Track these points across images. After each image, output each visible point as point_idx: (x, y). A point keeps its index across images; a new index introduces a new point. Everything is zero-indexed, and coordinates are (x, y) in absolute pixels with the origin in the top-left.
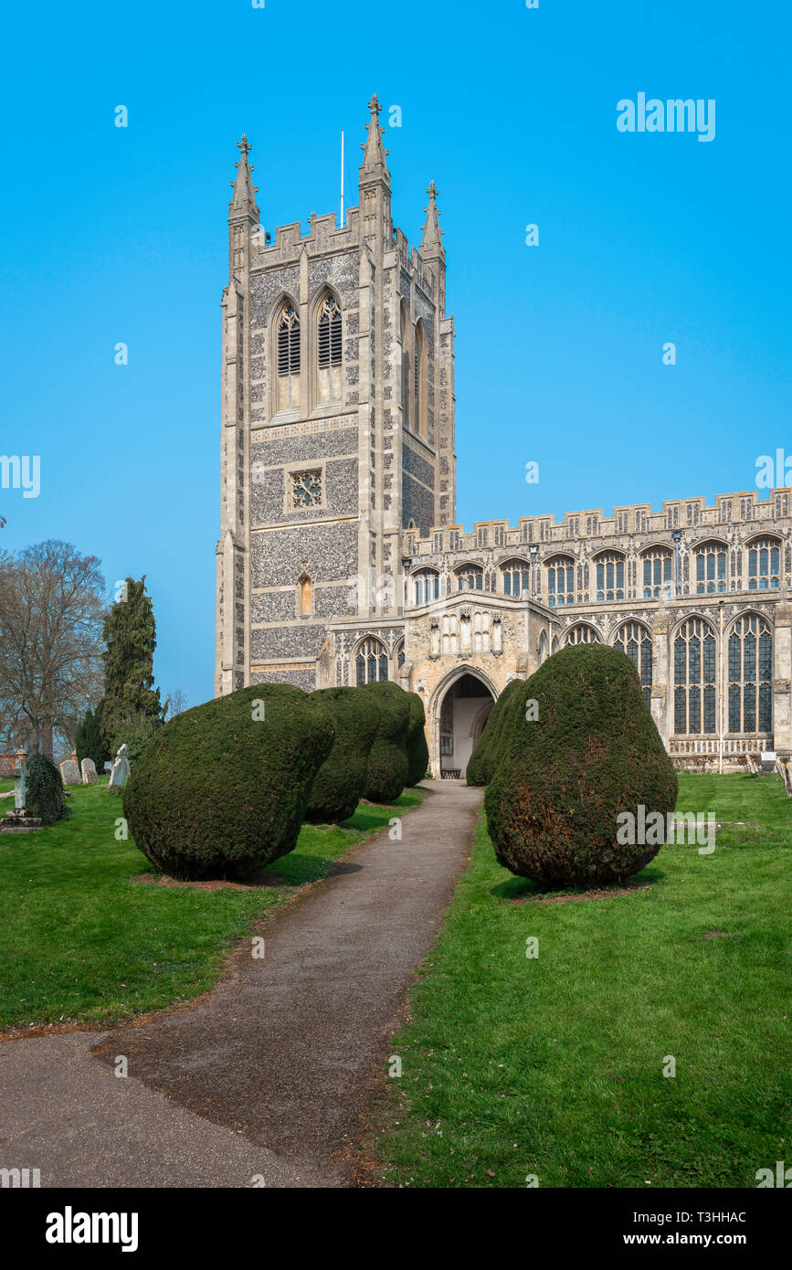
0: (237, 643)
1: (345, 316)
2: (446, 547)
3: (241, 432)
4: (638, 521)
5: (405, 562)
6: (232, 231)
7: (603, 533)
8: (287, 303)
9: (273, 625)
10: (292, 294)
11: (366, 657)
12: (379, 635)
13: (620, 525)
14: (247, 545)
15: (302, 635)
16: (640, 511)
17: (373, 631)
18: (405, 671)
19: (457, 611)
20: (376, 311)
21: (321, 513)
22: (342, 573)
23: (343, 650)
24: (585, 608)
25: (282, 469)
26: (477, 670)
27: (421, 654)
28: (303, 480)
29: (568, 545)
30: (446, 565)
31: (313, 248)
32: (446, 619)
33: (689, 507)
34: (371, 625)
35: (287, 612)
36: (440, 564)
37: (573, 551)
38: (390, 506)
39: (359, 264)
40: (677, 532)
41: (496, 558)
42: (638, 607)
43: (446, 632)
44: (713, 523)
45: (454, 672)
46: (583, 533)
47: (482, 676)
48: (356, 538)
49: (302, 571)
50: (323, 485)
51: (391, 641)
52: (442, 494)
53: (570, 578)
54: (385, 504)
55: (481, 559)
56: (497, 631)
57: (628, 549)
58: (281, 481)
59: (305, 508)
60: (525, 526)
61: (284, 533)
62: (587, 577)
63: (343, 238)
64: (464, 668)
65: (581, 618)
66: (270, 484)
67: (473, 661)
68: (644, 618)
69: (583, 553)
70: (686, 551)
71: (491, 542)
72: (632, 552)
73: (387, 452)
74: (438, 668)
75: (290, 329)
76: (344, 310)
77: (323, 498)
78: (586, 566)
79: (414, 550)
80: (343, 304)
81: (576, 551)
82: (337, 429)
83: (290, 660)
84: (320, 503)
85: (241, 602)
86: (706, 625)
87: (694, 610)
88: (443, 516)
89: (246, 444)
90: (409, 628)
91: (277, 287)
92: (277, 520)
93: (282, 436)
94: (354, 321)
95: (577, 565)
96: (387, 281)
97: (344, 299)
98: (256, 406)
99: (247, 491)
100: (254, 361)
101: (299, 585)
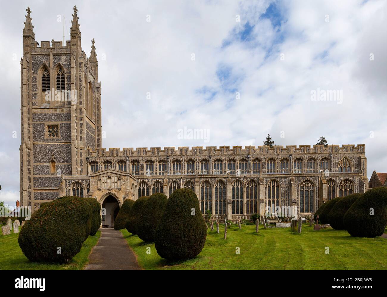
0: (28, 182)
1: (66, 75)
2: (101, 155)
3: (29, 109)
4: (157, 152)
5: (87, 158)
7: (148, 155)
8: (45, 68)
9: (41, 176)
10: (47, 65)
11: (76, 188)
12: (80, 181)
13: (152, 153)
14: (32, 148)
15: (52, 180)
17: (78, 180)
18: (90, 193)
19: (107, 175)
20: (77, 76)
21: (58, 140)
22: (66, 160)
23: (68, 186)
24: (144, 177)
25: (44, 123)
26: (113, 194)
27: (95, 188)
28: (52, 128)
29: (138, 158)
30: (100, 161)
31: (54, 51)
32: (103, 178)
33: (171, 149)
34: (77, 178)
35: (46, 172)
36: (98, 160)
38: (82, 140)
39: (71, 59)
40: (168, 156)
41: (116, 160)
42: (159, 177)
43: (103, 181)
44: (177, 155)
45: (106, 194)
46: (142, 154)
47: (115, 196)
48: (71, 149)
49: (52, 159)
50: (59, 131)
51: (84, 184)
52: (98, 138)
53: (138, 168)
54: (80, 139)
55: (111, 160)
56: (119, 182)
57: (155, 160)
58: (44, 127)
59: (52, 137)
60: (125, 150)
62: (143, 167)
63: (65, 50)
64: (110, 193)
65: (143, 180)
66: (39, 128)
67: (112, 191)
68: (161, 181)
69: (142, 160)
70: (170, 162)
71: (115, 155)
72: (156, 161)
73: (81, 122)
74: (101, 193)
75: (46, 76)
76: (66, 73)
78: (143, 164)
79: (90, 155)
80: (65, 71)
81: (140, 160)
82: (63, 112)
83: (48, 188)
84: (58, 136)
85: (30, 167)
86: (177, 184)
87: (174, 179)
88: (98, 145)
89: (31, 113)
90: (91, 180)
91: (41, 62)
92: (42, 140)
93: (44, 112)
94: (69, 78)
95: (140, 164)
96: (80, 67)
97: (65, 70)
98: (34, 101)
99: (31, 130)
100: (33, 85)
101: (51, 163)
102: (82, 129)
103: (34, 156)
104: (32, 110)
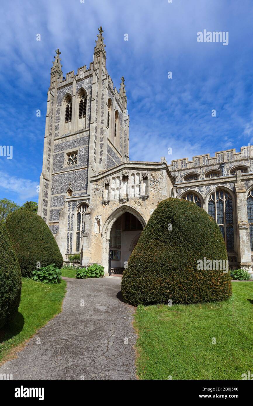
1: (88, 98)
3: (50, 140)
4: (204, 161)
6: (52, 76)
7: (188, 167)
8: (69, 97)
9: (57, 208)
10: (70, 94)
13: (196, 163)
14: (50, 180)
16: (205, 157)
19: (120, 175)
21: (77, 166)
22: (83, 188)
23: (71, 210)
25: (64, 152)
26: (131, 209)
28: (71, 156)
31: (78, 77)
32: (113, 180)
35: (63, 203)
37: (175, 175)
38: (102, 162)
40: (222, 164)
46: (180, 168)
47: (136, 212)
49: (69, 188)
50: (78, 157)
54: (100, 161)
57: (200, 173)
58: (63, 156)
59: (71, 165)
61: (63, 175)
63: (88, 72)
64: (124, 207)
66: (60, 158)
69: (180, 175)
70: (227, 172)
72: (201, 174)
73: (102, 142)
76: (88, 96)
77: (78, 162)
80: (88, 94)
81: (177, 175)
82: (83, 136)
84: (77, 164)
89: (52, 145)
91: (65, 92)
92: (61, 170)
93: (64, 141)
96: (103, 84)
97: (88, 92)
98: (56, 132)
99: (51, 161)
100: (57, 117)
101: (68, 193)
102: (102, 149)
103: (53, 187)
104: (54, 141)
